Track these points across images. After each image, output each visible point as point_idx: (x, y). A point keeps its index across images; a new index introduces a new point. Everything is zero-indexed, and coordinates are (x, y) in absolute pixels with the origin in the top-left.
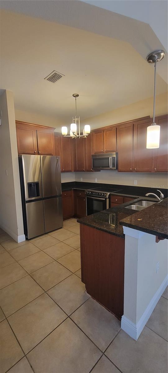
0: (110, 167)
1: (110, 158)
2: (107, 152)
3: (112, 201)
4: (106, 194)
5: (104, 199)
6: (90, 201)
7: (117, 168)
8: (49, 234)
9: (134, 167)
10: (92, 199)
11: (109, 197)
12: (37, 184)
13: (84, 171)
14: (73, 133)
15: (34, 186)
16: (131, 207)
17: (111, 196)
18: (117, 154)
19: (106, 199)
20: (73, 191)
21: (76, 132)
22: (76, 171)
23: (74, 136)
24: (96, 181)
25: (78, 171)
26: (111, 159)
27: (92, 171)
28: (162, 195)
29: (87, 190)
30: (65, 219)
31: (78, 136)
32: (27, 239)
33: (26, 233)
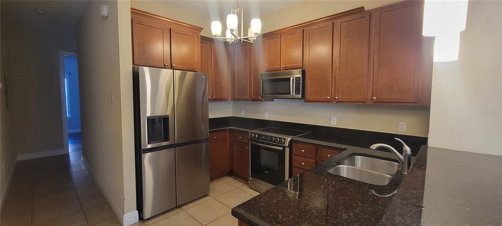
0: (292, 94)
1: (291, 79)
2: (286, 69)
3: (294, 151)
4: (285, 139)
5: (281, 148)
6: (256, 150)
7: (303, 96)
8: (184, 208)
9: (333, 95)
10: (260, 146)
11: (290, 146)
12: (165, 119)
13: (248, 100)
14: (232, 31)
15: (160, 122)
16: (338, 170)
17: (294, 144)
18: (303, 73)
19: (284, 147)
20: (228, 132)
21: (235, 29)
22: (234, 99)
23: (233, 37)
24: (267, 117)
25: (237, 100)
26: (293, 80)
27: (261, 101)
28: (407, 149)
29: (252, 131)
30: (213, 179)
31: (239, 38)
32: (141, 218)
33: (140, 207)
